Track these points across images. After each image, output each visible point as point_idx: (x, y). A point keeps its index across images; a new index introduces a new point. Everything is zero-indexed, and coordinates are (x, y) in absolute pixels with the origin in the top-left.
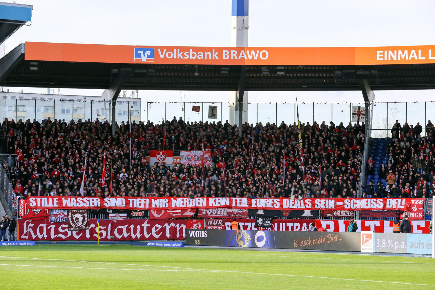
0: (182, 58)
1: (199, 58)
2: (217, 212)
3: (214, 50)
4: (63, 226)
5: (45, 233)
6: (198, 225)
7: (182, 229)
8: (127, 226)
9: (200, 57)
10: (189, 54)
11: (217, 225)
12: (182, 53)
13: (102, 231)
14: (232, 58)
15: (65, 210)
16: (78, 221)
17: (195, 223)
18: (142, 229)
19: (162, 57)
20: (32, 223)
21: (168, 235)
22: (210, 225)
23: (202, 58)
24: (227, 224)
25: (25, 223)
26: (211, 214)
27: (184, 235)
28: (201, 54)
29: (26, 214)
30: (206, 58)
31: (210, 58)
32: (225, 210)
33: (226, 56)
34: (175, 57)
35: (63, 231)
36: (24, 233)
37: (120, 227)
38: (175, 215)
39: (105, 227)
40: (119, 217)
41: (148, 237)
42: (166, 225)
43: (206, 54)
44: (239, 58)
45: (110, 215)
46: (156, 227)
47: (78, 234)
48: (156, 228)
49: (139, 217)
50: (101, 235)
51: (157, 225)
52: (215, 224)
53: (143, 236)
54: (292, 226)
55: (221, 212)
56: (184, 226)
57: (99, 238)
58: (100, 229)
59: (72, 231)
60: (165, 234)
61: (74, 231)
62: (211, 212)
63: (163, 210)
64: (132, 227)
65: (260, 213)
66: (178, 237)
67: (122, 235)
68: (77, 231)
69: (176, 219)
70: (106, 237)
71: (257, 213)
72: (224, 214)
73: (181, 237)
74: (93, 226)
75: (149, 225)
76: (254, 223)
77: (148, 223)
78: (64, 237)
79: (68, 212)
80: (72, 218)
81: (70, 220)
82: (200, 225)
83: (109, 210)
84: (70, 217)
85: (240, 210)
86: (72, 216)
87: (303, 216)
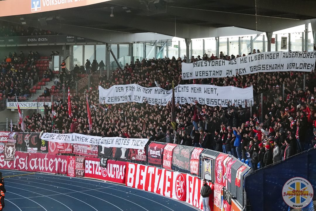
2: (82, 150)
4: (2, 156)
6: (73, 162)
8: (36, 159)
13: (23, 163)
15: (4, 143)
16: (10, 153)
17: (71, 159)
18: (44, 161)
21: (57, 169)
22: (77, 162)
24: (86, 161)
26: (79, 151)
27: (66, 170)
32: (86, 148)
35: (2, 161)
37: (33, 159)
38: (61, 151)
39: (24, 159)
40: (33, 151)
41: (47, 169)
42: (56, 159)
45: (29, 148)
46: (51, 161)
48: (51, 162)
49: (44, 151)
50: (22, 165)
51: (51, 160)
52: (80, 161)
53: (45, 169)
54: (116, 168)
55: (84, 150)
56: (66, 162)
57: (21, 168)
58: (22, 161)
59: (6, 161)
60: (55, 168)
61: (7, 161)
62: (79, 149)
63: (55, 146)
64: (40, 159)
65: (103, 152)
66: (62, 172)
67: (34, 167)
68: (9, 161)
69: (62, 154)
70: (25, 167)
71: (101, 152)
72: (86, 152)
73: (64, 171)
74: (18, 157)
75: (47, 159)
76: (99, 162)
77: (47, 157)
78: (2, 166)
79: (5, 145)
80: (7, 150)
81: (5, 151)
82: (74, 161)
83: (27, 145)
84: (5, 150)
85: (94, 149)
86: (7, 149)
87: (121, 157)
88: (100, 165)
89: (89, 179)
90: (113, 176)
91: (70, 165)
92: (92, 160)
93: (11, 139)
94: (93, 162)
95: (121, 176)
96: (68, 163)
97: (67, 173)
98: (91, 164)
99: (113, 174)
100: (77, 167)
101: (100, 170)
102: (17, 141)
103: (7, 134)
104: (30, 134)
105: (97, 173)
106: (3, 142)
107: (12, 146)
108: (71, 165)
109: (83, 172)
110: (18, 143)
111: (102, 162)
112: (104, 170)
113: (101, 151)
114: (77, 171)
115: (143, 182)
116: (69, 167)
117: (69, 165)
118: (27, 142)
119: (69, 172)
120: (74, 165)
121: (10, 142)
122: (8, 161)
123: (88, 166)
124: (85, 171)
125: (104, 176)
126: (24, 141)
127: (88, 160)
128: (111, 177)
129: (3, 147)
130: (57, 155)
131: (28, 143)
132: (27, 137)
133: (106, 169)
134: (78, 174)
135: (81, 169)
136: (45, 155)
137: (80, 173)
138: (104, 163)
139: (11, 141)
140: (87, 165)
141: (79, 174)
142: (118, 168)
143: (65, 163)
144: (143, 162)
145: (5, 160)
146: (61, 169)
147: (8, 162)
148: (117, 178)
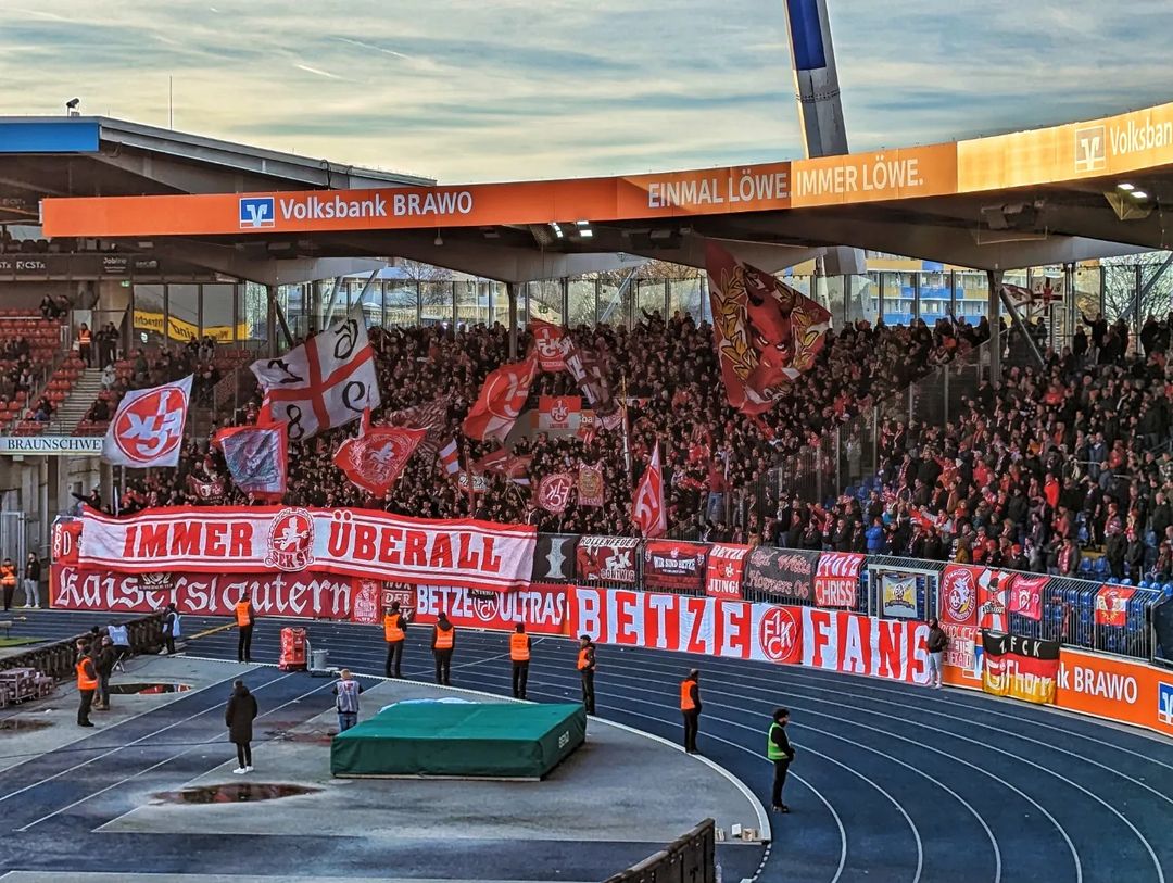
0: (322, 216)
1: (351, 215)
3: (377, 196)
4: (130, 580)
5: (97, 594)
6: (371, 588)
7: (343, 594)
8: (246, 584)
9: (354, 212)
10: (334, 208)
11: (402, 589)
12: (322, 204)
13: (200, 594)
14: (411, 212)
17: (366, 583)
18: (273, 589)
19: (287, 216)
20: (74, 573)
21: (318, 608)
22: (389, 589)
23: (357, 214)
24: (420, 587)
25: (63, 572)
27: (347, 608)
28: (354, 206)
29: (65, 553)
30: (364, 215)
31: (372, 215)
33: (400, 209)
34: (310, 216)
35: (129, 592)
36: (62, 594)
37: (233, 586)
39: (205, 586)
41: (283, 608)
42: (314, 584)
43: (364, 204)
44: (424, 213)
46: (296, 589)
47: (155, 598)
48: (297, 591)
50: (197, 601)
51: (298, 586)
52: (396, 587)
53: (274, 607)
54: (529, 600)
56: (346, 590)
57: (194, 608)
58: (196, 590)
59: (145, 591)
60: (311, 603)
61: (147, 593)
64: (256, 586)
66: (335, 612)
70: (208, 606)
73: (341, 611)
74: (182, 581)
75: (281, 584)
77: (282, 580)
78: (130, 603)
82: (375, 587)
87: (549, 575)
90: (518, 619)
94: (445, 590)
95: (549, 616)
96: (356, 591)
98: (439, 595)
99: (519, 613)
101: (468, 605)
105: (457, 613)
108: (367, 595)
109: (411, 611)
112: (484, 606)
116: (358, 601)
117: (359, 596)
119: (359, 614)
120: (375, 597)
122: (152, 591)
123: (428, 598)
124: (415, 610)
125: (486, 619)
133: (491, 602)
140: (422, 595)
142: (536, 600)
145: (139, 590)
146: (331, 606)
147: (149, 595)
148: (533, 622)
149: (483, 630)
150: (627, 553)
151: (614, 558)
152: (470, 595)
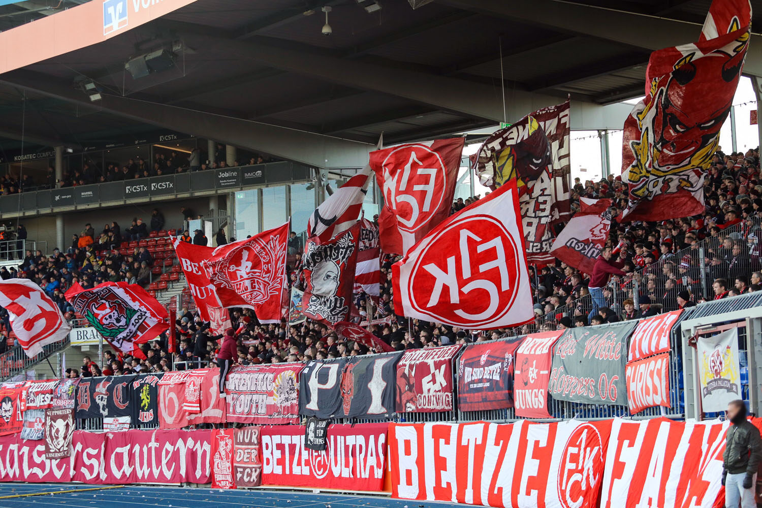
2: (251, 407)
4: (39, 448)
5: (16, 464)
6: (226, 445)
7: (204, 455)
8: (129, 447)
11: (250, 443)
13: (92, 461)
15: (42, 411)
16: (58, 437)
17: (222, 438)
18: (149, 450)
21: (183, 472)
22: (240, 444)
24: (266, 439)
26: (242, 412)
27: (208, 471)
32: (263, 401)
35: (39, 461)
37: (119, 450)
38: (193, 417)
39: (96, 451)
40: (119, 427)
41: (157, 475)
45: (106, 420)
46: (166, 450)
47: (59, 467)
48: (167, 452)
49: (147, 423)
50: (91, 468)
51: (168, 446)
52: (247, 441)
53: (151, 473)
54: (354, 446)
55: (257, 406)
56: (207, 447)
57: (88, 477)
58: (90, 456)
59: (51, 459)
60: (178, 468)
61: (53, 461)
62: (242, 406)
63: (177, 405)
64: (137, 448)
65: (313, 405)
66: (198, 477)
67: (122, 471)
68: (58, 460)
69: (197, 426)
70: (99, 474)
71: (308, 406)
72: (262, 410)
73: (203, 476)
74: (79, 447)
75: (157, 445)
76: (303, 437)
77: (157, 440)
78: (41, 474)
79: (46, 415)
80: (50, 431)
81: (48, 433)
82: (229, 442)
83: (104, 410)
84: (48, 428)
85: (287, 399)
86: (51, 426)
87: (370, 411)
88: (306, 445)
89: (277, 490)
90: (346, 474)
91: (219, 456)
92: (281, 433)
93: (60, 398)
94: (286, 440)
95: (372, 468)
96: (215, 449)
97: (211, 480)
98: (280, 447)
99: (347, 465)
100: (238, 460)
101: (305, 460)
102: (77, 404)
103: (51, 385)
104: (108, 380)
105: (296, 470)
106: (40, 408)
107: (64, 417)
108: (223, 453)
109: (258, 471)
110: (79, 409)
111: (311, 436)
112: (319, 459)
113: (309, 401)
114: (239, 470)
115: (449, 476)
116: (217, 461)
117: (217, 455)
118: (101, 403)
119: (218, 477)
120: (230, 455)
121: (60, 408)
122: (56, 459)
123: (272, 453)
124: (261, 468)
125: (320, 475)
126: (93, 401)
127: (271, 433)
128: (343, 476)
129: (40, 421)
130: (184, 429)
131: (104, 405)
132: (101, 389)
133: (323, 452)
134: (242, 478)
135: (253, 463)
136: (152, 433)
137: (249, 475)
138: (318, 437)
139: (61, 403)
140: (267, 448)
141: (246, 479)
142: (361, 446)
143: (205, 452)
144: (442, 415)
145: (47, 458)
146: (195, 469)
147: (55, 462)
148: (358, 477)
149: (316, 491)
150: (443, 367)
151: (429, 377)
152: (307, 447)
